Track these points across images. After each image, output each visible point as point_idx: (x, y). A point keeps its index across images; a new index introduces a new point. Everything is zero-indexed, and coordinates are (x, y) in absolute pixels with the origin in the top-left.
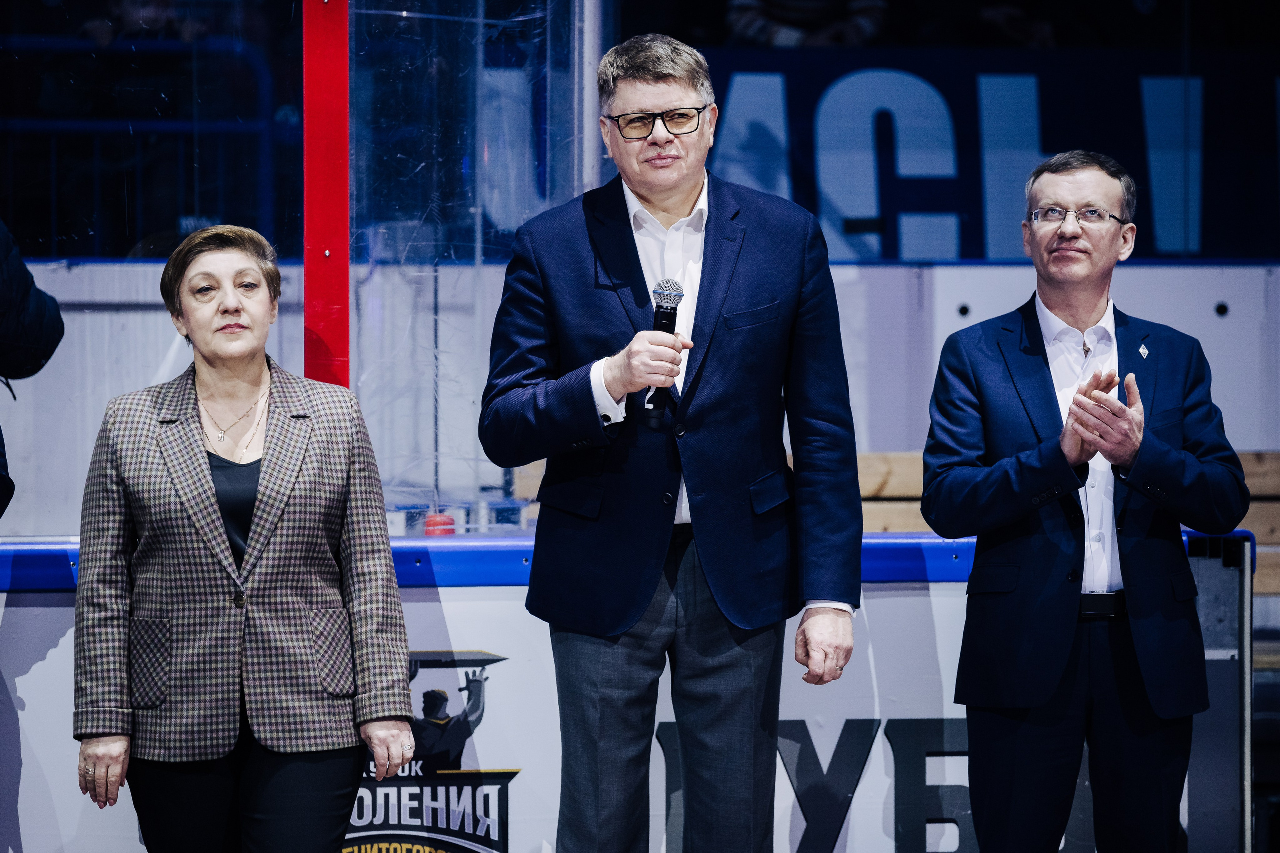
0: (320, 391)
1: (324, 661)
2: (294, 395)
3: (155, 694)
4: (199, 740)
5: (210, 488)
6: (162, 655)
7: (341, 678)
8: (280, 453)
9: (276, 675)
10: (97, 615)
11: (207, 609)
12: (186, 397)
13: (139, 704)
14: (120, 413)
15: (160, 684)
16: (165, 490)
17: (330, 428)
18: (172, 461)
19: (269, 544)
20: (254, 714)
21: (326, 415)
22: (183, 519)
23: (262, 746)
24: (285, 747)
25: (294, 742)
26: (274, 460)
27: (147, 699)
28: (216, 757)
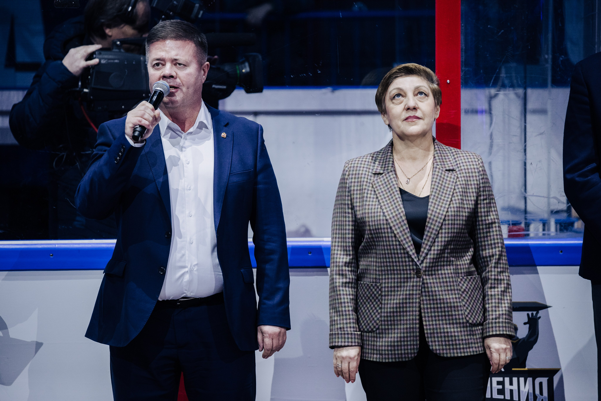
0: (461, 155)
1: (466, 305)
2: (447, 157)
3: (373, 324)
4: (398, 350)
5: (402, 212)
6: (377, 303)
7: (476, 314)
8: (440, 191)
9: (440, 314)
10: (341, 281)
11: (401, 278)
12: (388, 160)
13: (364, 329)
14: (352, 169)
15: (375, 319)
16: (377, 212)
17: (467, 177)
18: (381, 196)
19: (435, 242)
20: (429, 336)
21: (465, 169)
22: (387, 228)
23: (434, 353)
24: (447, 353)
25: (452, 351)
26: (437, 195)
27: (368, 327)
28: (407, 359)
